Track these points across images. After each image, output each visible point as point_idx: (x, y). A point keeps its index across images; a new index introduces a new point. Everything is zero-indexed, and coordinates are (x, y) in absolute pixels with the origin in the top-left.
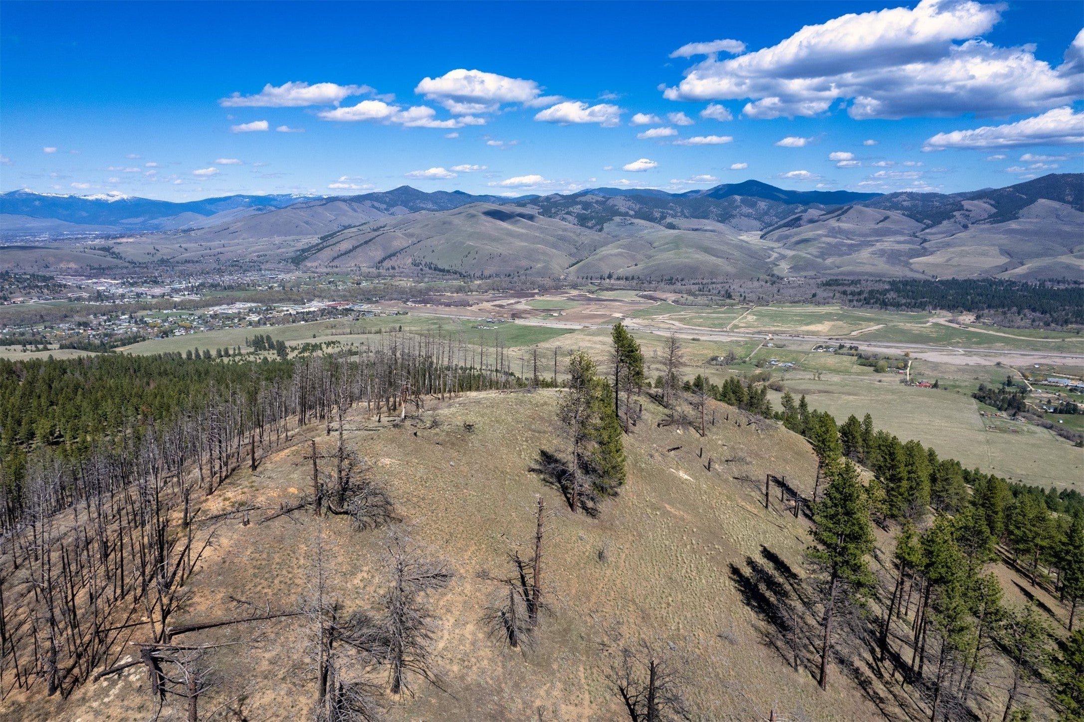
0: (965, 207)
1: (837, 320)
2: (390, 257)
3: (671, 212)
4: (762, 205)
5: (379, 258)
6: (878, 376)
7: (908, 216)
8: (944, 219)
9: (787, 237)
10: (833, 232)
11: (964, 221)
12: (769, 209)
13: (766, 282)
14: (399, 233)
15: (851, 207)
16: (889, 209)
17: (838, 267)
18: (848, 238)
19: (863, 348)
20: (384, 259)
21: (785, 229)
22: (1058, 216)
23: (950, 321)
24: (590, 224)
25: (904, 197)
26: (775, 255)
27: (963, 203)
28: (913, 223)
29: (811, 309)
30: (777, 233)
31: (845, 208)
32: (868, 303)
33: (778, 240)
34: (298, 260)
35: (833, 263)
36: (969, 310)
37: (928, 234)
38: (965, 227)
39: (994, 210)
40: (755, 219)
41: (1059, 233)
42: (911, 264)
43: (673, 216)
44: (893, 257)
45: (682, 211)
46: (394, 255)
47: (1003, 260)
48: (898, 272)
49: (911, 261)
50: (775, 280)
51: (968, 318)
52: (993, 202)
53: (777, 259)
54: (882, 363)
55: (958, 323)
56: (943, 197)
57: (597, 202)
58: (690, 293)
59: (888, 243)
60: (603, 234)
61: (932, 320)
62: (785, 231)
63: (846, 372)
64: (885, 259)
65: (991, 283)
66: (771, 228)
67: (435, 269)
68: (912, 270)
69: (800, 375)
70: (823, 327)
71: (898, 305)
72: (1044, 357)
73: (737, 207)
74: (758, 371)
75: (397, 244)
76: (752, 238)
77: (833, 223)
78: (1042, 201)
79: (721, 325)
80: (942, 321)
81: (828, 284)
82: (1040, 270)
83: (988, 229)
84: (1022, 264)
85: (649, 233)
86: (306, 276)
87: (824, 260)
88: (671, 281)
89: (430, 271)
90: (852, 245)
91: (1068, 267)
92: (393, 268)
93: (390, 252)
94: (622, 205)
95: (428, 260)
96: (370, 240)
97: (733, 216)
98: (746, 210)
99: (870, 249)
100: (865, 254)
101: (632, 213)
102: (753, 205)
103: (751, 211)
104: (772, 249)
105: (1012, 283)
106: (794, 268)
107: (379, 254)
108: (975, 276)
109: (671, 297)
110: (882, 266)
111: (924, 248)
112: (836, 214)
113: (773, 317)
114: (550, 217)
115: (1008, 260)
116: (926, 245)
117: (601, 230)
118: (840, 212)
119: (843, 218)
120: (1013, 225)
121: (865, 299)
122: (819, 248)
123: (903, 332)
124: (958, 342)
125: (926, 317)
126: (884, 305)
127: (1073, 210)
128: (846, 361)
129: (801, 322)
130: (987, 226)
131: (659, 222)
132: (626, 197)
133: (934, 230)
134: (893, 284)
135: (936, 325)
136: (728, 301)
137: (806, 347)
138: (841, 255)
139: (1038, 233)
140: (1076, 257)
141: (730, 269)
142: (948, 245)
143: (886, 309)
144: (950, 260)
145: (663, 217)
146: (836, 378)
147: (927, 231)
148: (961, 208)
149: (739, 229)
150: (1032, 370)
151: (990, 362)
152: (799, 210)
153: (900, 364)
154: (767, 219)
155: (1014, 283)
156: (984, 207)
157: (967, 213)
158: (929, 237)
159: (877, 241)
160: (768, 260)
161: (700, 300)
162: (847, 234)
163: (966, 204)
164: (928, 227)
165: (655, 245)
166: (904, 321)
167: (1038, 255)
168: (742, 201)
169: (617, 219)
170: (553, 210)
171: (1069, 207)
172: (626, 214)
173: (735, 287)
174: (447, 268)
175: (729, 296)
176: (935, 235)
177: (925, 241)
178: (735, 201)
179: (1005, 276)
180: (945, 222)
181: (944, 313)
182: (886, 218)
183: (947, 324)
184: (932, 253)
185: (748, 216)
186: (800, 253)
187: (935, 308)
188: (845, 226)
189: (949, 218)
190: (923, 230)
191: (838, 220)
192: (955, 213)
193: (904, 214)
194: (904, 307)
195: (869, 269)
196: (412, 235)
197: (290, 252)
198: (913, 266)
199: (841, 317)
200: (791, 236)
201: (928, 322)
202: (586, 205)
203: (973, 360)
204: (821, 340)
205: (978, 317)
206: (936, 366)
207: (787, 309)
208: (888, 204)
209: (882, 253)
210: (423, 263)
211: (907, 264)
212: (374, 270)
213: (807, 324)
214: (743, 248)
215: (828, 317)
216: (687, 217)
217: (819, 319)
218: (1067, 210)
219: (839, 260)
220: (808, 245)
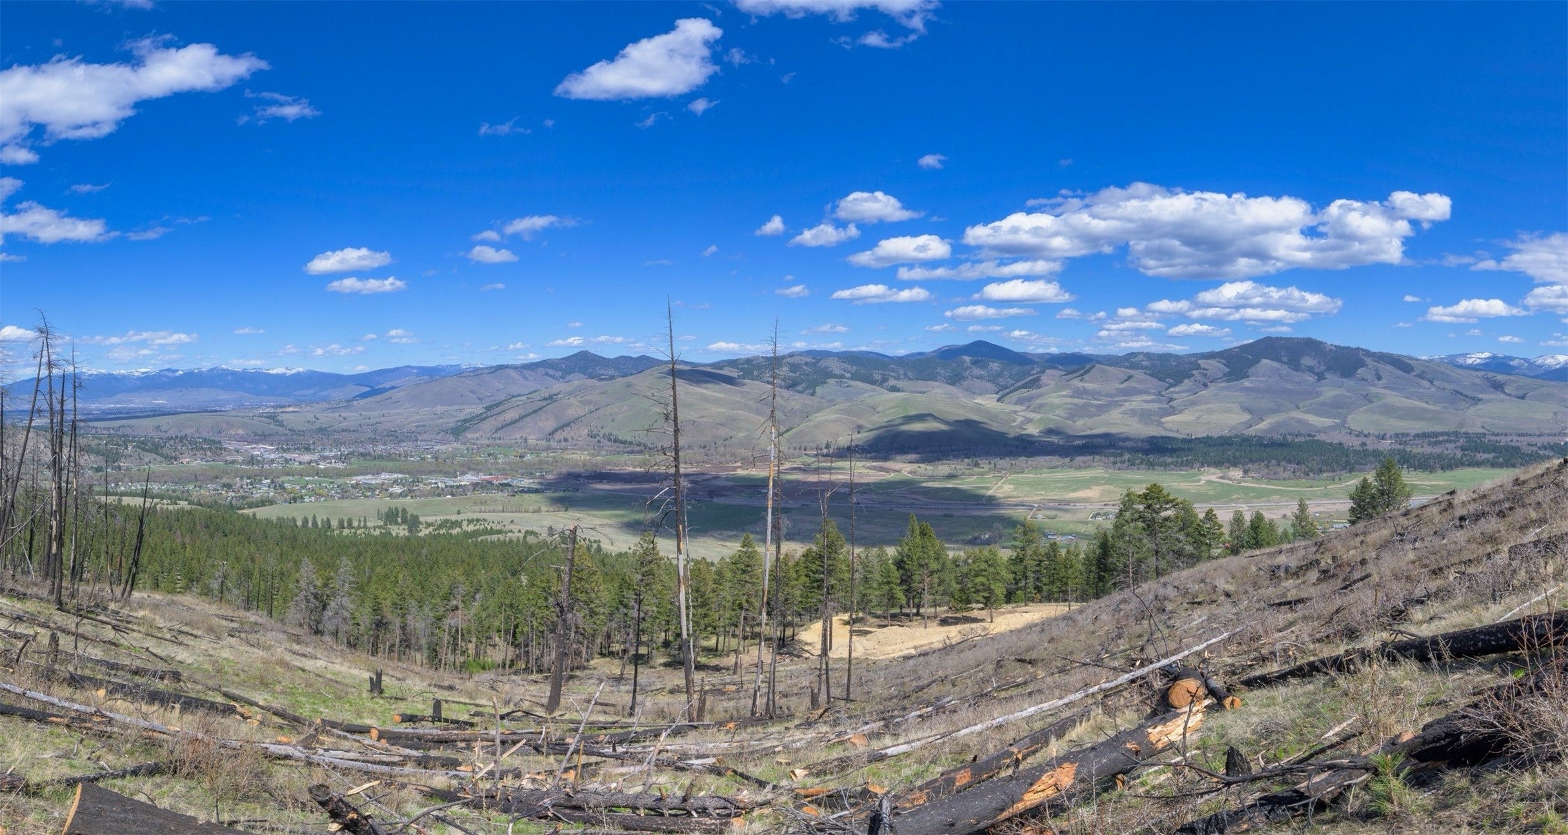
0: (1202, 366)
1: (1104, 484)
2: (562, 427)
3: (893, 374)
4: (995, 366)
5: (549, 429)
7: (1150, 375)
8: (1185, 378)
9: (1030, 399)
10: (1078, 393)
11: (1203, 380)
12: (1002, 371)
13: (1017, 447)
14: (573, 400)
15: (1093, 367)
16: (1130, 368)
17: (1091, 429)
18: (1095, 399)
20: (556, 430)
21: (1023, 390)
22: (1280, 375)
23: (1221, 478)
24: (799, 388)
25: (1141, 357)
26: (1020, 419)
27: (1199, 362)
28: (1155, 381)
29: (1073, 474)
30: (1015, 396)
31: (1088, 367)
32: (1133, 464)
33: (1019, 402)
34: (458, 431)
35: (1084, 425)
36: (1235, 465)
37: (1173, 392)
38: (1205, 385)
39: (1227, 370)
40: (989, 381)
41: (1285, 391)
42: (1164, 423)
43: (897, 379)
44: (1145, 416)
45: (905, 374)
46: (567, 425)
47: (1246, 417)
48: (1153, 431)
49: (1163, 420)
50: (1027, 444)
51: (1236, 473)
52: (1225, 362)
53: (1023, 423)
55: (1230, 479)
56: (1177, 357)
57: (806, 364)
59: (1137, 402)
60: (816, 399)
61: (1204, 478)
62: (1025, 393)
64: (1136, 419)
65: (1243, 438)
66: (1007, 391)
67: (615, 441)
68: (1166, 429)
70: (1094, 493)
72: (1319, 505)
73: (968, 368)
75: (571, 413)
76: (988, 401)
77: (1077, 383)
78: (1265, 361)
80: (1213, 478)
81: (1087, 444)
82: (1279, 425)
83: (1226, 387)
84: (1263, 421)
85: (870, 396)
86: (464, 447)
87: (1075, 422)
89: (609, 443)
90: (1100, 406)
91: (1300, 421)
92: (566, 440)
93: (563, 422)
94: (835, 366)
95: (607, 431)
96: (539, 410)
97: (964, 378)
98: (977, 371)
99: (1120, 410)
100: (1115, 415)
101: (848, 375)
102: (985, 367)
103: (983, 372)
104: (1015, 412)
105: (1259, 439)
107: (550, 425)
108: (1226, 433)
110: (1136, 426)
111: (1172, 407)
112: (1079, 373)
113: (1033, 485)
114: (753, 379)
115: (1249, 417)
116: (1173, 403)
117: (813, 394)
118: (1082, 371)
119: (1086, 377)
120: (1247, 383)
121: (1129, 461)
122: (1067, 409)
124: (1239, 498)
125: (1195, 475)
127: (1289, 370)
129: (1068, 488)
130: (1224, 384)
131: (881, 385)
132: (840, 358)
133: (1177, 389)
135: (1209, 482)
136: (976, 469)
137: (1081, 515)
138: (1091, 416)
139: (1268, 390)
140: (1303, 412)
142: (1193, 403)
143: (1154, 469)
144: (1199, 417)
145: (885, 380)
147: (1172, 389)
148: (1198, 367)
149: (973, 393)
152: (1035, 371)
154: (1001, 381)
155: (1262, 438)
156: (1215, 367)
157: (1205, 372)
158: (1174, 396)
159: (1125, 401)
160: (1013, 424)
162: (1093, 394)
163: (1203, 363)
164: (1171, 386)
165: (880, 409)
166: (1177, 481)
167: (1274, 412)
168: (974, 363)
169: (831, 381)
170: (755, 373)
171: (1286, 366)
172: (842, 376)
174: (629, 439)
176: (1181, 393)
177: (1171, 400)
178: (964, 362)
179: (1252, 432)
180: (1186, 381)
181: (1212, 470)
182: (1130, 377)
183: (1219, 480)
184: (1181, 412)
185: (980, 378)
186: (1049, 416)
187: (1202, 466)
188: (1089, 386)
189: (1189, 377)
190: (1167, 389)
191: (1081, 380)
192: (1194, 372)
193: (1146, 373)
194: (1172, 466)
195: (1123, 429)
196: (588, 403)
197: (451, 423)
198: (1165, 425)
199: (1108, 481)
200: (1033, 398)
201: (1199, 481)
202: (794, 367)
204: (1096, 506)
205: (1246, 472)
207: (1046, 475)
208: (1127, 364)
209: (1133, 413)
210: (601, 434)
211: (1160, 424)
212: (544, 443)
213: (1074, 490)
214: (983, 410)
215: (1094, 481)
216: (912, 380)
217: (1086, 483)
218: (1285, 370)
219: (1089, 422)
220: (1054, 407)
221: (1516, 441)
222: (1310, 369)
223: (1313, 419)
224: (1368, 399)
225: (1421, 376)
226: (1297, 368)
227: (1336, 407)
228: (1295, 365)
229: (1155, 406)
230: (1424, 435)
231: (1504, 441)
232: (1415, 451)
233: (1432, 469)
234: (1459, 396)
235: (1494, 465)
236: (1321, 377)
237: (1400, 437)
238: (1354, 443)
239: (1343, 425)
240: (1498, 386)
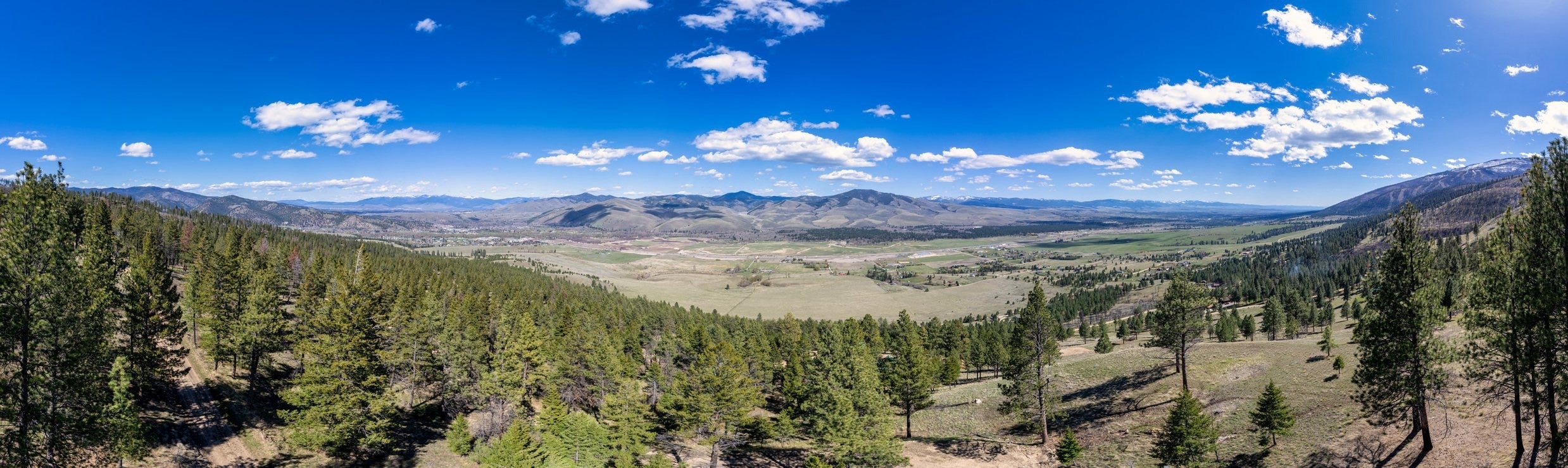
1: (787, 248)
3: (707, 204)
4: (747, 201)
6: (817, 273)
8: (822, 205)
9: (759, 214)
10: (779, 211)
11: (830, 206)
12: (749, 203)
13: (752, 233)
15: (785, 201)
16: (800, 202)
17: (783, 226)
18: (786, 214)
19: (805, 259)
22: (860, 204)
23: (838, 245)
25: (804, 198)
26: (755, 221)
28: (810, 207)
29: (775, 243)
30: (754, 213)
31: (782, 201)
32: (800, 240)
33: (755, 215)
35: (781, 224)
36: (843, 240)
37: (818, 211)
38: (831, 208)
39: (839, 202)
40: (745, 207)
41: (862, 210)
44: (806, 220)
45: (712, 204)
47: (847, 220)
48: (809, 226)
49: (813, 222)
50: (756, 231)
51: (844, 243)
52: (838, 199)
54: (817, 266)
55: (841, 246)
56: (820, 197)
57: (671, 200)
58: (715, 238)
59: (802, 215)
61: (830, 245)
62: (758, 211)
63: (800, 272)
64: (802, 221)
65: (846, 229)
66: (752, 211)
68: (815, 225)
69: (778, 276)
70: (783, 251)
71: (814, 239)
72: (880, 256)
73: (736, 202)
74: (754, 275)
76: (744, 215)
77: (778, 207)
78: (853, 199)
79: (731, 252)
80: (834, 245)
81: (781, 232)
82: (860, 223)
83: (839, 209)
84: (854, 222)
87: (777, 222)
88: (706, 233)
90: (787, 216)
91: (869, 222)
94: (684, 201)
97: (734, 206)
98: (740, 203)
99: (796, 218)
100: (793, 220)
101: (688, 204)
102: (743, 201)
103: (742, 203)
104: (753, 218)
105: (853, 229)
106: (764, 226)
108: (839, 227)
109: (706, 240)
110: (802, 224)
111: (817, 217)
112: (779, 204)
113: (758, 248)
116: (818, 215)
118: (781, 203)
119: (783, 205)
120: (847, 207)
121: (799, 238)
122: (773, 217)
123: (820, 251)
124: (845, 253)
125: (827, 244)
126: (808, 239)
127: (864, 202)
128: (799, 267)
129: (772, 249)
130: (837, 208)
132: (686, 198)
134: (809, 231)
135: (833, 247)
136: (734, 241)
137: (777, 261)
139: (856, 210)
140: (870, 218)
141: (733, 226)
142: (826, 215)
143: (809, 242)
144: (828, 221)
145: (703, 205)
146: (797, 276)
148: (828, 202)
149: (738, 211)
150: (878, 260)
151: (862, 260)
152: (762, 203)
153: (826, 266)
154: (749, 207)
156: (836, 201)
157: (830, 203)
158: (818, 213)
159: (798, 215)
160: (752, 223)
161: (720, 241)
162: (785, 211)
163: (829, 200)
164: (817, 209)
166: (819, 246)
167: (858, 218)
168: (738, 200)
170: (652, 202)
172: (685, 205)
173: (737, 235)
175: (735, 239)
176: (820, 211)
177: (816, 214)
178: (735, 199)
179: (849, 226)
180: (823, 207)
181: (833, 242)
182: (800, 206)
184: (821, 219)
185: (741, 206)
186: (766, 220)
187: (829, 240)
188: (783, 208)
190: (815, 210)
191: (780, 206)
192: (826, 204)
193: (807, 204)
194: (816, 241)
195: (797, 225)
199: (790, 246)
200: (761, 213)
202: (666, 201)
203: (855, 260)
204: (784, 257)
205: (848, 243)
206: (841, 265)
207: (764, 244)
208: (799, 200)
209: (801, 219)
213: (775, 250)
214: (740, 218)
215: (784, 246)
216: (714, 206)
217: (780, 247)
218: (862, 202)
219: (783, 223)
220: (768, 217)
221: (958, 228)
222: (872, 202)
223: (874, 221)
224: (895, 213)
225: (915, 204)
226: (867, 201)
227: (883, 216)
228: (866, 199)
229: (810, 216)
230: (919, 227)
231: (950, 228)
232: (917, 232)
233: (925, 240)
234: (930, 211)
235: (949, 238)
236: (876, 205)
237: (909, 228)
238: (892, 230)
239: (886, 223)
240: (945, 208)
